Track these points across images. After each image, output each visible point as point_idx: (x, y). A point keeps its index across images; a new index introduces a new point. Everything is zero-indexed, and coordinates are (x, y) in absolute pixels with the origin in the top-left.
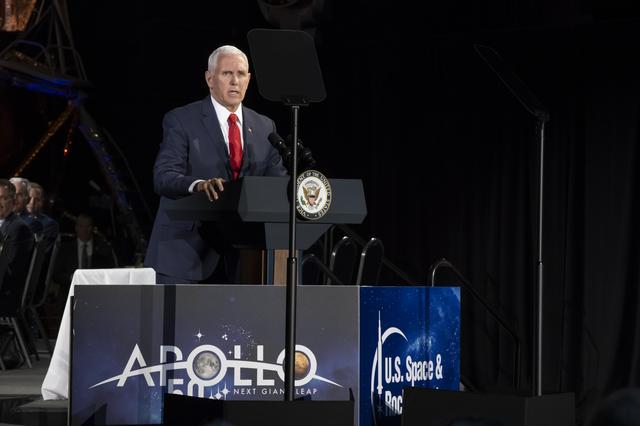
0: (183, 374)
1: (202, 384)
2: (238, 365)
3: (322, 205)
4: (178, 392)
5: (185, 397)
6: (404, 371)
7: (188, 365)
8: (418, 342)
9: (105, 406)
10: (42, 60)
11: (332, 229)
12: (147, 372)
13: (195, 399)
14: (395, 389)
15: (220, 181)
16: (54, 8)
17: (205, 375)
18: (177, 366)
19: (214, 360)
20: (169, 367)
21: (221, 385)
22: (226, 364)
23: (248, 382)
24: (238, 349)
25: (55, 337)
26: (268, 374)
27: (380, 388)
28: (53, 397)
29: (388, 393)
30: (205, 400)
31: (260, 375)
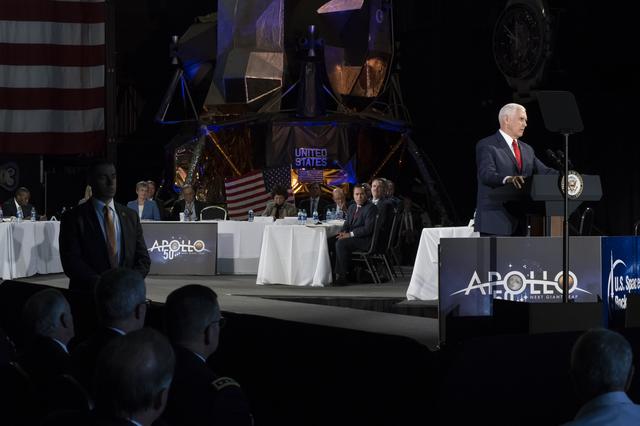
0: (501, 287)
1: (512, 293)
2: (533, 283)
3: (578, 190)
4: (499, 298)
5: (503, 300)
6: (625, 284)
7: (504, 283)
8: (632, 267)
9: (458, 307)
10: (386, 112)
11: (583, 203)
12: (481, 287)
13: (509, 301)
14: (620, 294)
15: (521, 177)
16: (393, 85)
17: (514, 288)
18: (498, 283)
19: (519, 280)
20: (493, 284)
21: (523, 294)
22: (526, 282)
23: (539, 292)
24: (532, 273)
26: (549, 288)
27: (612, 294)
28: (413, 299)
29: (617, 297)
30: (515, 302)
31: (545, 288)
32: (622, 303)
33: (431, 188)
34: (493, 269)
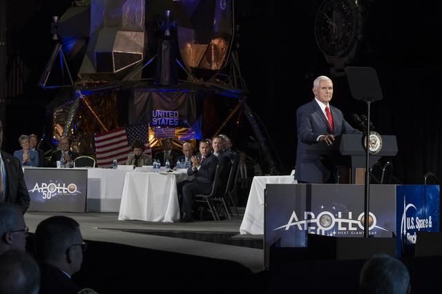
0: (315, 224)
1: (324, 230)
2: (340, 221)
4: (313, 233)
5: (316, 235)
6: (415, 224)
7: (317, 221)
8: (421, 210)
9: (280, 239)
10: (228, 82)
11: (382, 158)
12: (299, 224)
13: (321, 236)
14: (412, 232)
15: (332, 136)
16: (233, 60)
17: (325, 225)
18: (312, 221)
19: (329, 218)
20: (309, 221)
21: (332, 230)
22: (334, 220)
24: (340, 213)
25: (245, 206)
26: (354, 225)
27: (405, 231)
28: (245, 233)
29: (408, 234)
30: (325, 237)
31: (350, 225)
32: (413, 239)
33: (262, 145)
34: (309, 209)
